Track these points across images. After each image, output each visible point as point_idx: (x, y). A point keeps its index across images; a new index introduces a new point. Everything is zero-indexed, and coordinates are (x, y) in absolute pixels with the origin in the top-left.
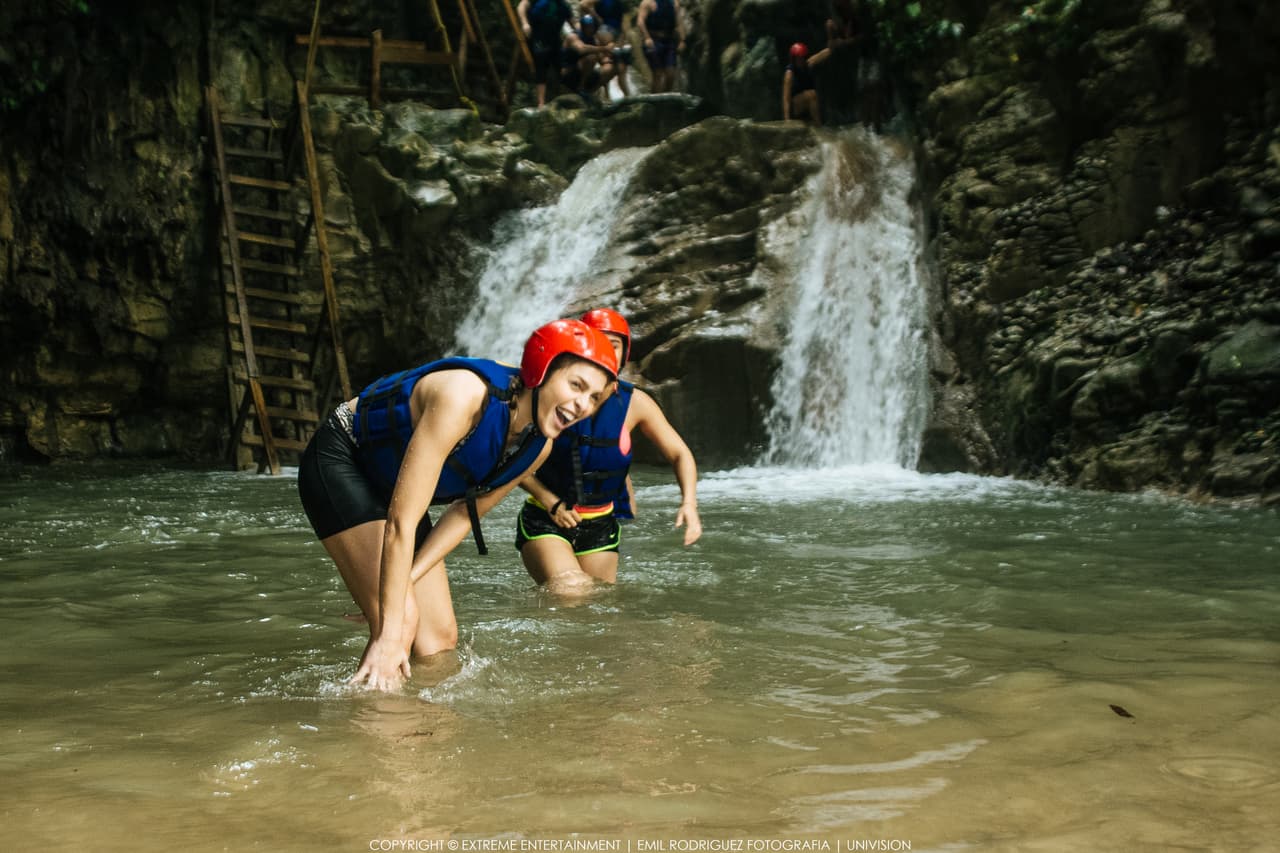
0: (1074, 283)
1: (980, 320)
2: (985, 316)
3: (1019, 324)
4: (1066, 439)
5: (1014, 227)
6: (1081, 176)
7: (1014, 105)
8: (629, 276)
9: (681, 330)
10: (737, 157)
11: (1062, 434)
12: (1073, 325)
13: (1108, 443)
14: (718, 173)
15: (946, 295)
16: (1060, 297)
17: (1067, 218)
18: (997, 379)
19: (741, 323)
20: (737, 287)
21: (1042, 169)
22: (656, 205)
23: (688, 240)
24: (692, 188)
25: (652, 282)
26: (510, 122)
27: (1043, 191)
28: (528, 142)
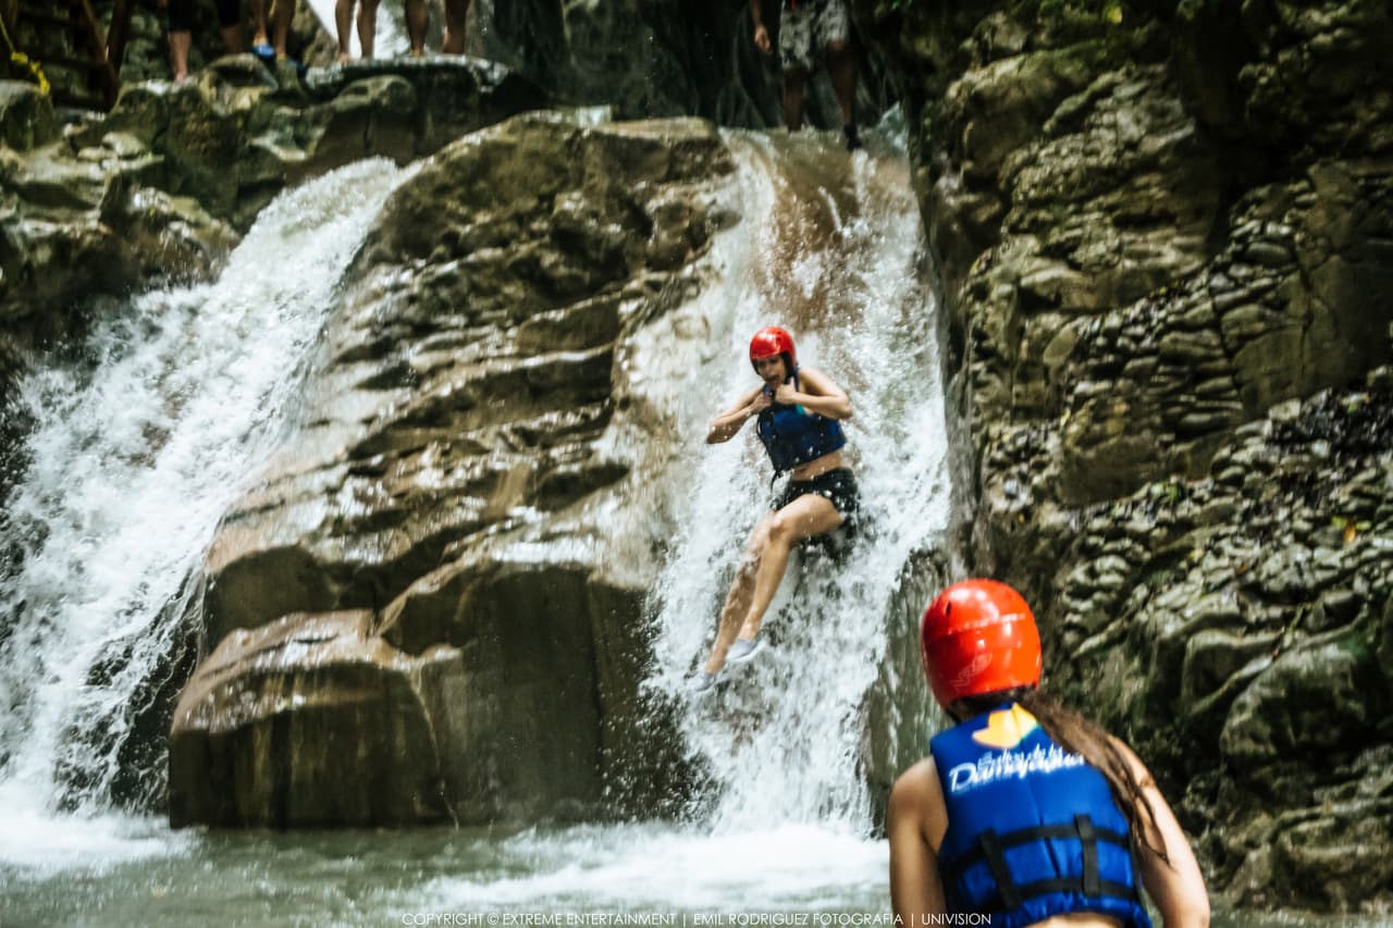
0: (1226, 474)
1: (1043, 543)
2: (1053, 533)
3: (1121, 554)
4: (1211, 796)
5: (1110, 358)
6: (1240, 258)
7: (1113, 110)
8: (362, 433)
9: (465, 548)
10: (576, 195)
11: (1202, 785)
12: (1225, 562)
13: (1293, 808)
14: (539, 225)
15: (978, 488)
16: (1199, 501)
17: (1215, 342)
18: (1076, 663)
19: (582, 533)
20: (574, 461)
21: (1166, 239)
22: (416, 290)
23: (479, 360)
24: (487, 253)
25: (407, 447)
26: (118, 109)
27: (1168, 284)
28: (156, 152)
